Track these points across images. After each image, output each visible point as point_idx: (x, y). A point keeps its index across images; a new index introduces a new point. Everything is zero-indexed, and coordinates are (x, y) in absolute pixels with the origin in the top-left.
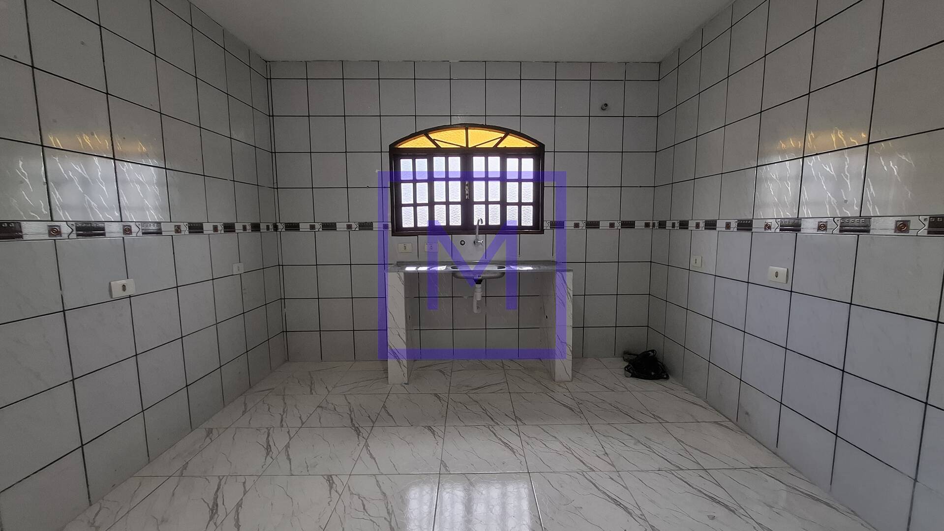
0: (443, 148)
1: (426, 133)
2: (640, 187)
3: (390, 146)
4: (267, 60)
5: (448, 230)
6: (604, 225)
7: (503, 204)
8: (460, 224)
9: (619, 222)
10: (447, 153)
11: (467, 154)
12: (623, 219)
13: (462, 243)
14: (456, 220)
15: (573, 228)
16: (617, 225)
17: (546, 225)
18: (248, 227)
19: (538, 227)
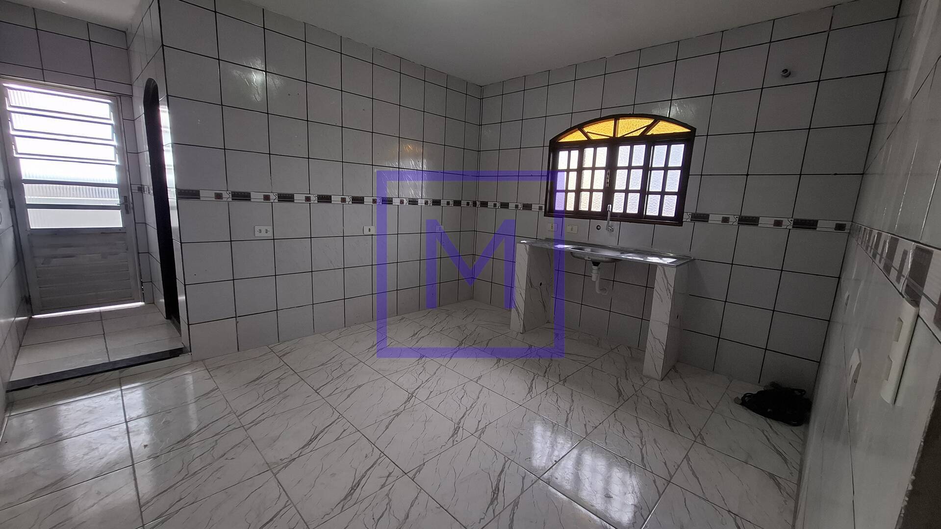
0: (594, 140)
1: (580, 127)
2: (836, 174)
3: (550, 141)
4: (481, 85)
5: (590, 215)
6: (766, 222)
7: (644, 192)
8: (600, 210)
9: (790, 220)
10: (596, 144)
11: (613, 144)
12: (799, 216)
13: (598, 228)
14: (597, 207)
15: (720, 222)
16: (787, 223)
17: (686, 217)
18: (451, 203)
19: (678, 220)
